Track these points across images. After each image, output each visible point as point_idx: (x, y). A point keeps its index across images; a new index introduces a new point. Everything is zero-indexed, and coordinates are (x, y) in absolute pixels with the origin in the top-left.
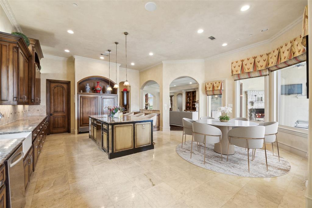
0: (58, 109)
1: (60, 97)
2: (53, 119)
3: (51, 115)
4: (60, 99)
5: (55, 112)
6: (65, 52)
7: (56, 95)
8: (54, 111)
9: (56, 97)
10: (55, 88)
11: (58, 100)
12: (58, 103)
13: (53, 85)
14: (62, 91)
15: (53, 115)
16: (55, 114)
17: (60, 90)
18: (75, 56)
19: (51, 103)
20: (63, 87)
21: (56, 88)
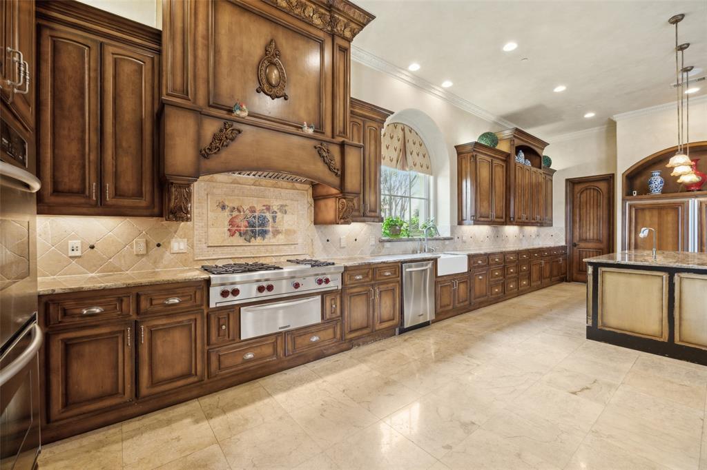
0: (588, 234)
1: (592, 210)
2: (578, 254)
3: (575, 245)
4: (592, 214)
5: (581, 240)
6: (586, 119)
7: (585, 207)
8: (580, 238)
9: (585, 210)
10: (582, 193)
11: (588, 216)
12: (588, 222)
13: (578, 188)
14: (596, 198)
15: (577, 247)
16: (582, 245)
17: (592, 195)
18: (614, 116)
19: (573, 222)
20: (598, 191)
21: (585, 192)
